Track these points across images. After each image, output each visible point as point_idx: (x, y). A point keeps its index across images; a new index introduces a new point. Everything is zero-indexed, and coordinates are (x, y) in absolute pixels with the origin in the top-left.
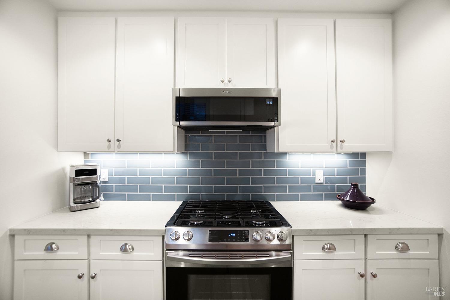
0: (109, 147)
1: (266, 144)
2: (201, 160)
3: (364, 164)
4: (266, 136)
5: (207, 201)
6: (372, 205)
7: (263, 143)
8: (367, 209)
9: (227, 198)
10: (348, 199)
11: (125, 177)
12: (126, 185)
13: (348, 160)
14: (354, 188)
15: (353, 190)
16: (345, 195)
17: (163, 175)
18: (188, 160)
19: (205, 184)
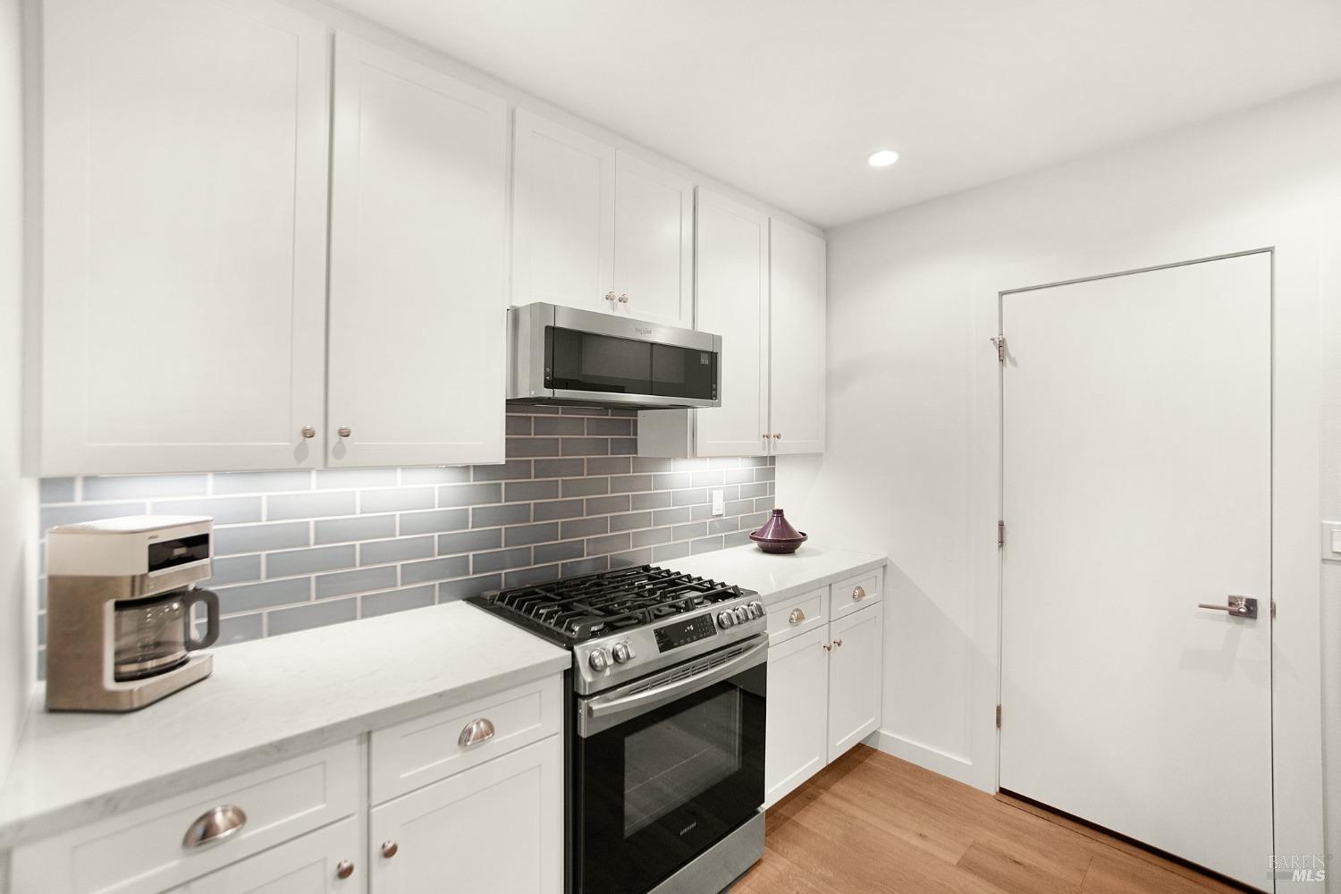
0: (301, 453)
1: (636, 439)
2: (503, 482)
3: (771, 474)
4: (636, 421)
5: (529, 588)
6: (803, 544)
7: (632, 437)
8: (796, 551)
9: (562, 574)
10: (769, 538)
11: (259, 556)
12: (264, 580)
13: (754, 468)
14: (777, 517)
15: (777, 520)
16: (763, 531)
17: (398, 533)
18: (472, 483)
19: (514, 545)
